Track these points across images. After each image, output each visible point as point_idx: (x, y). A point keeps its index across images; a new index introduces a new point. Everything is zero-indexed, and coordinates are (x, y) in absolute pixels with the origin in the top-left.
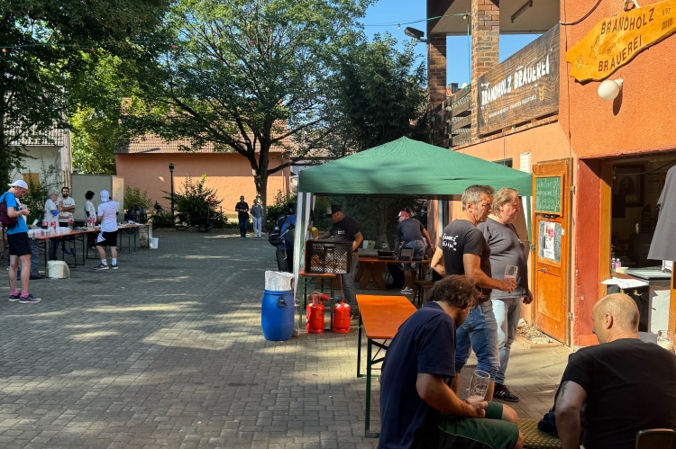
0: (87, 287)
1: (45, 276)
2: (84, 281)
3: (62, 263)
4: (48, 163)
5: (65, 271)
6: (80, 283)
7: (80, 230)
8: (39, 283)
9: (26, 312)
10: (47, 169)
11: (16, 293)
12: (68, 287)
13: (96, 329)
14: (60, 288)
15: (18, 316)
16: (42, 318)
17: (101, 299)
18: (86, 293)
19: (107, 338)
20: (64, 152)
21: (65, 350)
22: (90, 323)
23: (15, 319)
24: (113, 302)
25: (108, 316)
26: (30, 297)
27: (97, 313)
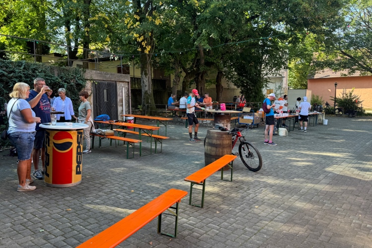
0: (296, 141)
1: (277, 135)
2: (294, 138)
3: (285, 129)
4: (278, 84)
5: (286, 133)
6: (292, 139)
7: (292, 115)
8: (275, 137)
9: (271, 149)
10: (277, 87)
11: (267, 141)
12: (287, 140)
13: (303, 161)
14: (284, 140)
15: (268, 151)
16: (278, 153)
17: (303, 147)
18: (296, 144)
19: (308, 166)
20: (284, 80)
21: (290, 168)
22: (299, 158)
23: (267, 152)
24: (309, 149)
25: (307, 155)
26: (272, 143)
27: (302, 153)
